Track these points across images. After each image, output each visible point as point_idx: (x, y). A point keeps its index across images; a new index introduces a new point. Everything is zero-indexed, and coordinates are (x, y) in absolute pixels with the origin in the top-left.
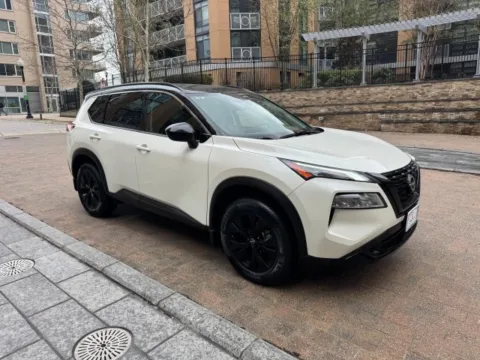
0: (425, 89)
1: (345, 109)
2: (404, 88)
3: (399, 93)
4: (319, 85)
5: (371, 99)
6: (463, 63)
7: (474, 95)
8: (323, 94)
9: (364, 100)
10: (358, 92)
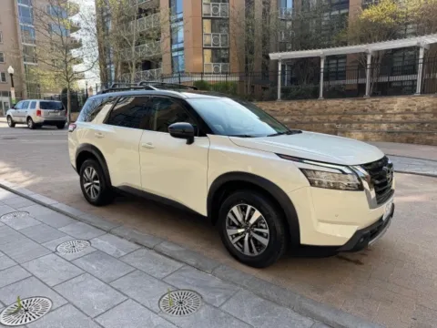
0: (375, 104)
1: (306, 119)
2: (356, 102)
3: (352, 106)
4: (282, 97)
5: (328, 110)
6: (402, 82)
7: (415, 110)
8: (286, 105)
9: (322, 111)
10: (317, 105)
